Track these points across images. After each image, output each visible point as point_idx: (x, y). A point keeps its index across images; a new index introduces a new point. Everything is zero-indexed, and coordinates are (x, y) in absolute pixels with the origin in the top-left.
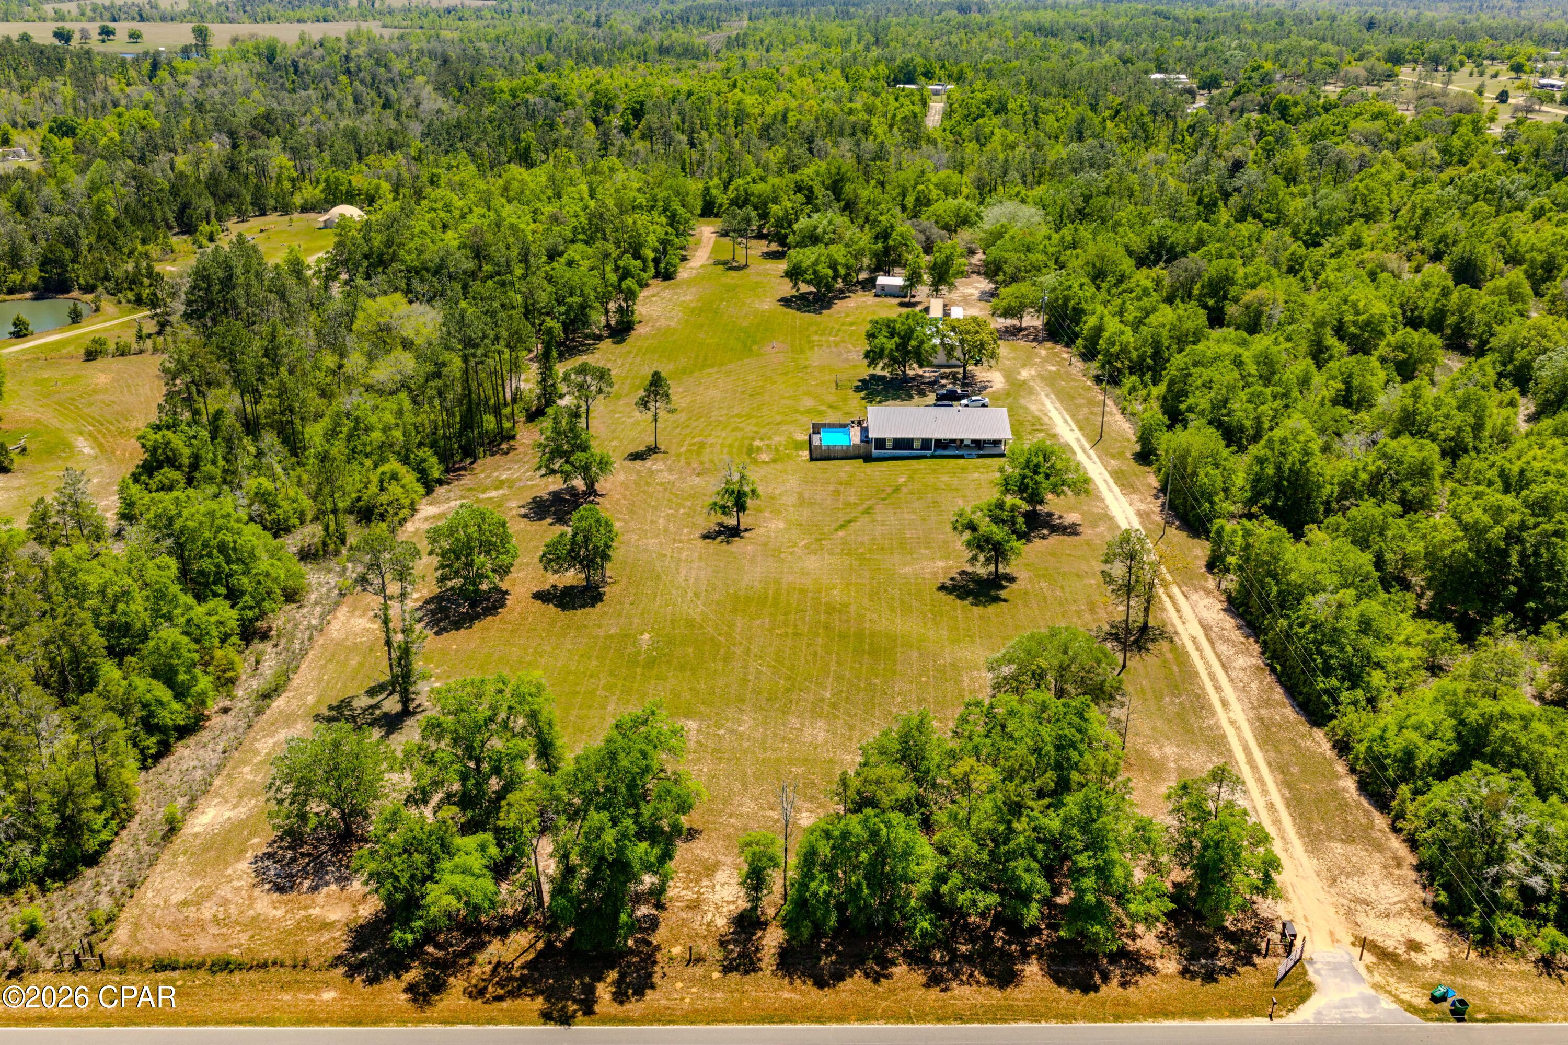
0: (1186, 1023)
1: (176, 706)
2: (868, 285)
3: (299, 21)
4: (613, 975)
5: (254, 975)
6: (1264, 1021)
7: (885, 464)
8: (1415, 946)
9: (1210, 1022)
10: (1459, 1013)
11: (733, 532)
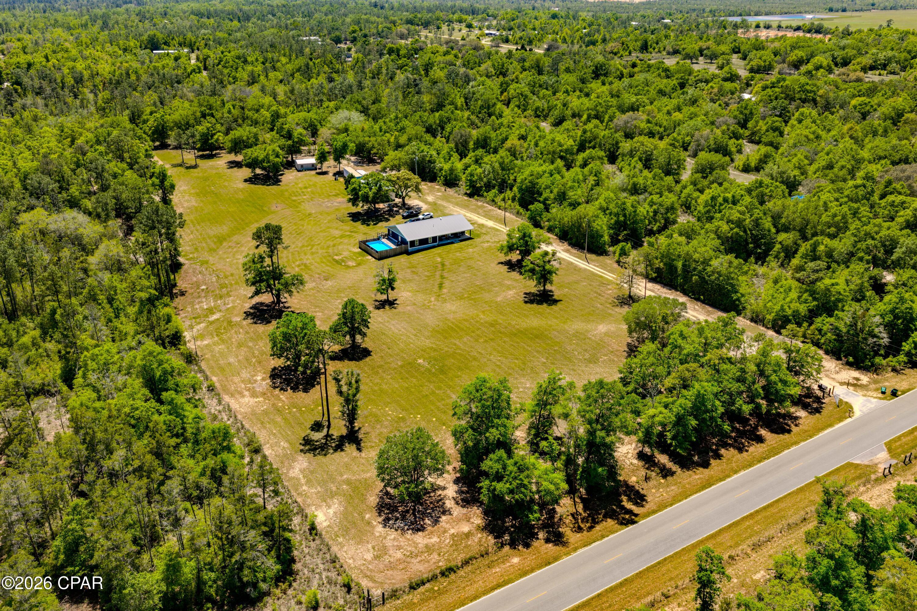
2: (291, 164)
6: (849, 420)
7: (420, 254)
8: (857, 379)
10: (894, 394)
11: (389, 303)
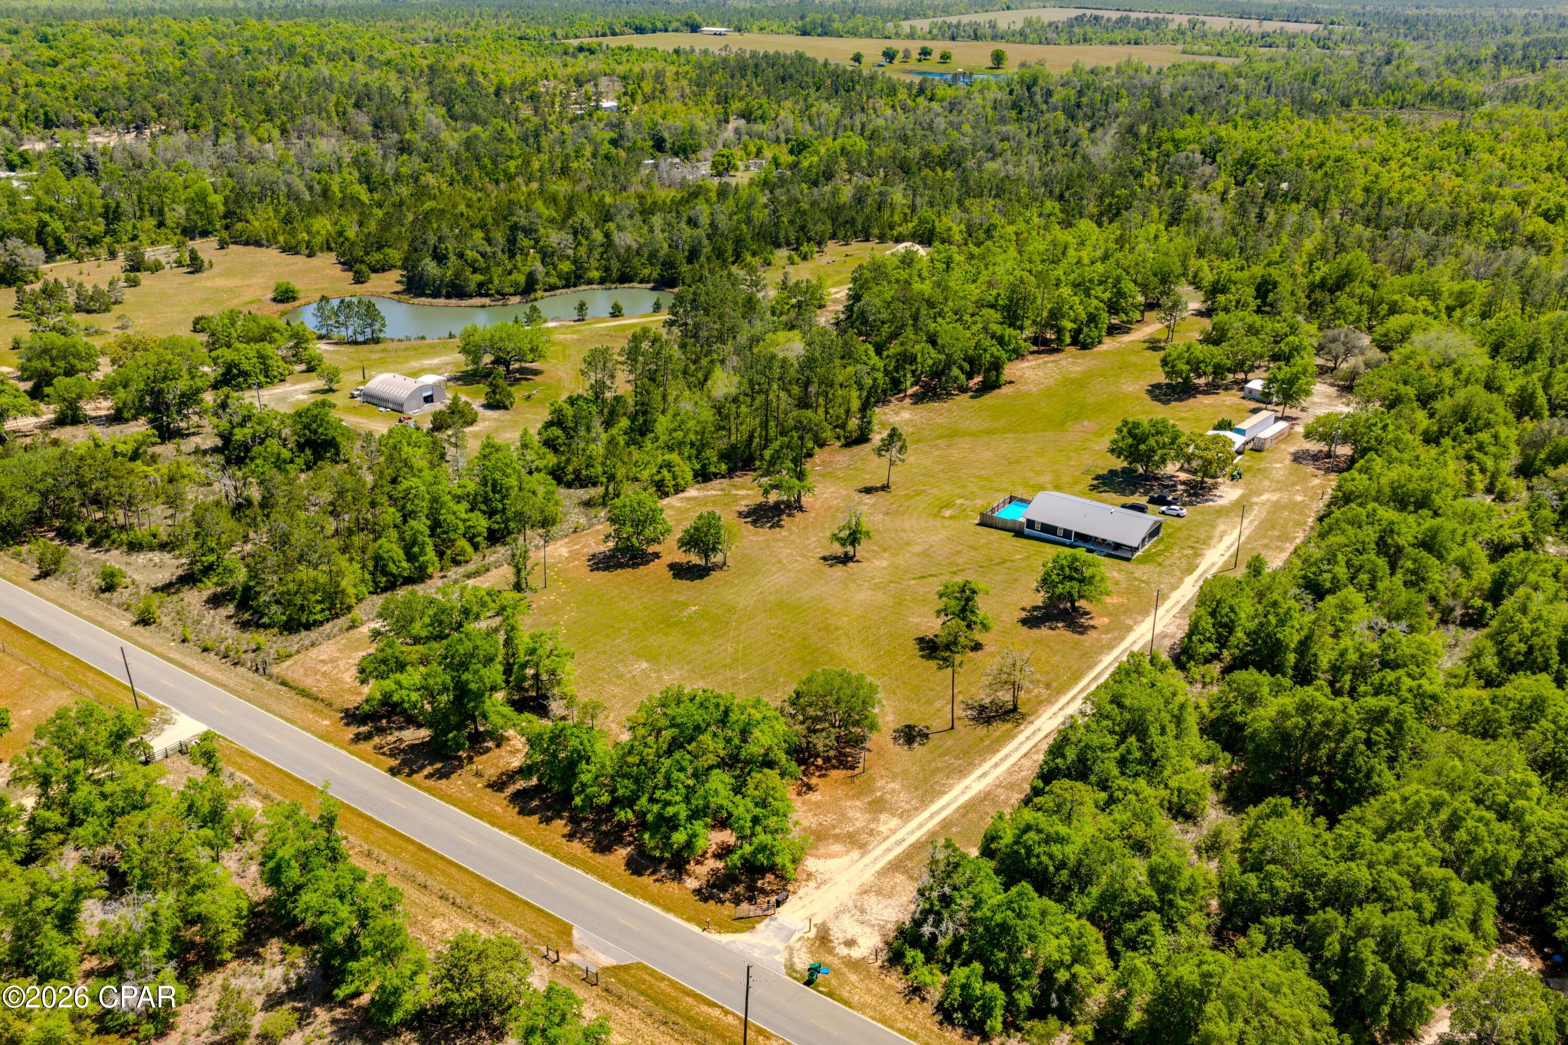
0: (657, 910)
1: (405, 564)
3: (1111, 43)
4: (439, 765)
5: (309, 701)
6: (697, 930)
9: (671, 917)
11: (846, 559)
